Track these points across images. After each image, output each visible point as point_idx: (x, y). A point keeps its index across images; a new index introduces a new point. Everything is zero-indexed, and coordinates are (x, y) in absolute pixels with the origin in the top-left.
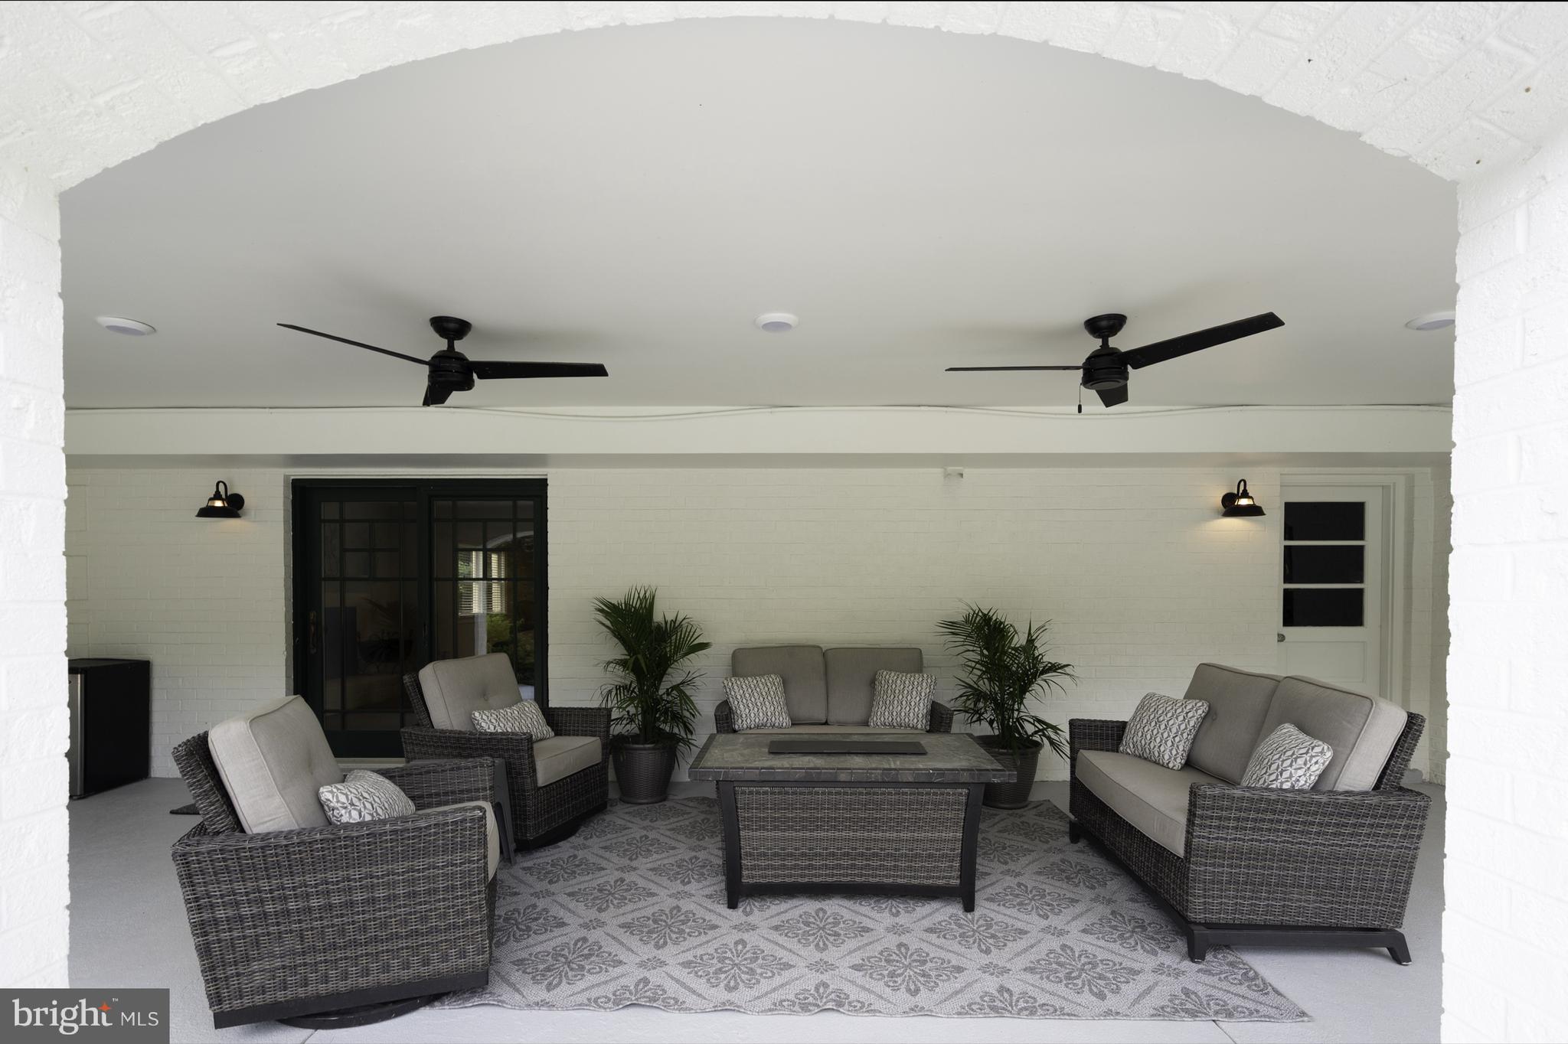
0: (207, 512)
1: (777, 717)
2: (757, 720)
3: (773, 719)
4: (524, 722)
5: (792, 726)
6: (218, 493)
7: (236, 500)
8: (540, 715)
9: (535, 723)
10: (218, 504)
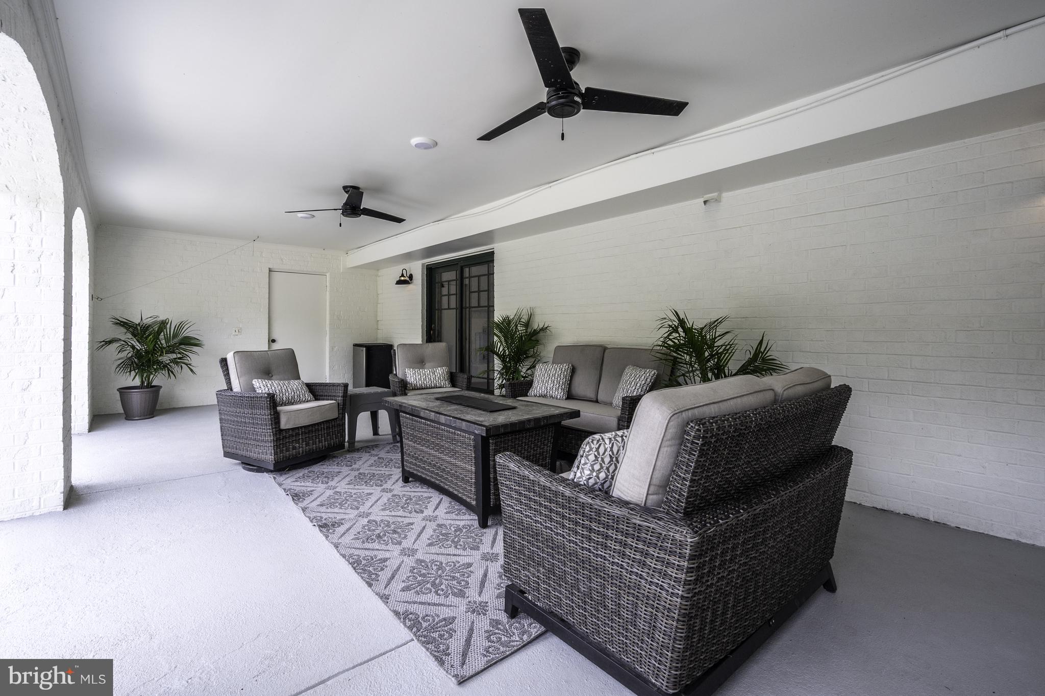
0: (399, 282)
1: (554, 391)
2: (540, 392)
3: (551, 392)
4: (429, 376)
5: (566, 399)
6: (403, 274)
7: (411, 277)
8: (443, 375)
9: (437, 378)
10: (402, 278)
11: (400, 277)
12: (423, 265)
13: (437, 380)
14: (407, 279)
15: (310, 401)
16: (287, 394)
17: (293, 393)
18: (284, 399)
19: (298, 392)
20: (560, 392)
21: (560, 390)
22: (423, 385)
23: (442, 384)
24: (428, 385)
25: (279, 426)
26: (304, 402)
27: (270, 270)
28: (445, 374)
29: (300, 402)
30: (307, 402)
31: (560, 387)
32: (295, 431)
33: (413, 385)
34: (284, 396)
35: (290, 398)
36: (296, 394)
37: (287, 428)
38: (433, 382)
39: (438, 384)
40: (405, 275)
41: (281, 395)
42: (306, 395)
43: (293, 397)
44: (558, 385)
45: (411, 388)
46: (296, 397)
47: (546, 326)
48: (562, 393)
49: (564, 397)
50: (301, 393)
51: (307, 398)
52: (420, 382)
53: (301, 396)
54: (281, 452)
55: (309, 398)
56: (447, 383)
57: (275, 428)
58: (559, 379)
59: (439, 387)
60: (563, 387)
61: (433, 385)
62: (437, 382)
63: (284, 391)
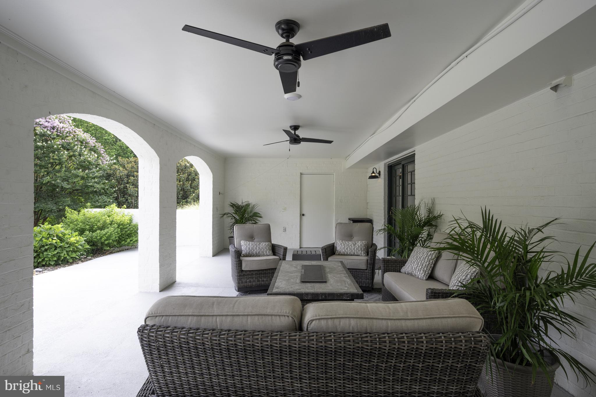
2: (408, 270)
3: (415, 272)
4: (351, 247)
5: (427, 280)
6: (373, 171)
7: (379, 173)
8: (361, 247)
9: (356, 249)
10: (373, 175)
11: (372, 174)
12: (385, 164)
13: (355, 250)
14: (377, 175)
15: (269, 255)
16: (256, 250)
17: (259, 250)
18: (254, 253)
19: (262, 250)
20: (421, 273)
21: (422, 271)
22: (345, 253)
23: (359, 253)
24: (349, 253)
25: (241, 268)
26: (266, 255)
27: (301, 174)
28: (363, 246)
29: (264, 255)
30: (268, 256)
31: (422, 269)
32: (251, 273)
33: (339, 252)
34: (254, 251)
35: (257, 253)
36: (261, 251)
37: (246, 270)
38: (352, 252)
39: (356, 253)
40: (375, 172)
41: (252, 250)
42: (267, 252)
43: (259, 252)
44: (421, 267)
45: (337, 254)
46: (261, 252)
47: (441, 214)
48: (423, 274)
49: (425, 278)
50: (264, 250)
51: (267, 254)
52: (343, 250)
53: (264, 252)
54: (242, 282)
55: (269, 254)
56: (363, 253)
57: (239, 269)
58: (423, 262)
59: (357, 255)
60: (425, 269)
61: (352, 253)
62: (356, 252)
63: (254, 248)
